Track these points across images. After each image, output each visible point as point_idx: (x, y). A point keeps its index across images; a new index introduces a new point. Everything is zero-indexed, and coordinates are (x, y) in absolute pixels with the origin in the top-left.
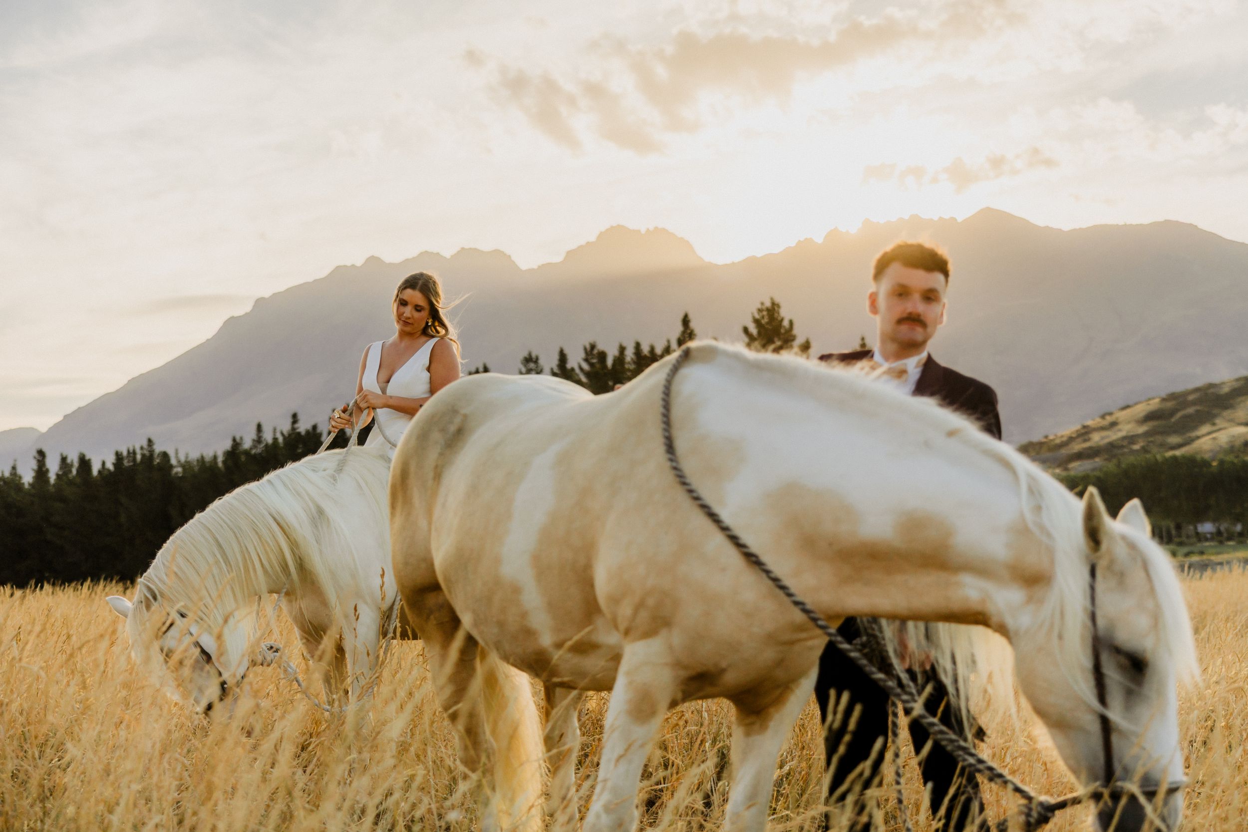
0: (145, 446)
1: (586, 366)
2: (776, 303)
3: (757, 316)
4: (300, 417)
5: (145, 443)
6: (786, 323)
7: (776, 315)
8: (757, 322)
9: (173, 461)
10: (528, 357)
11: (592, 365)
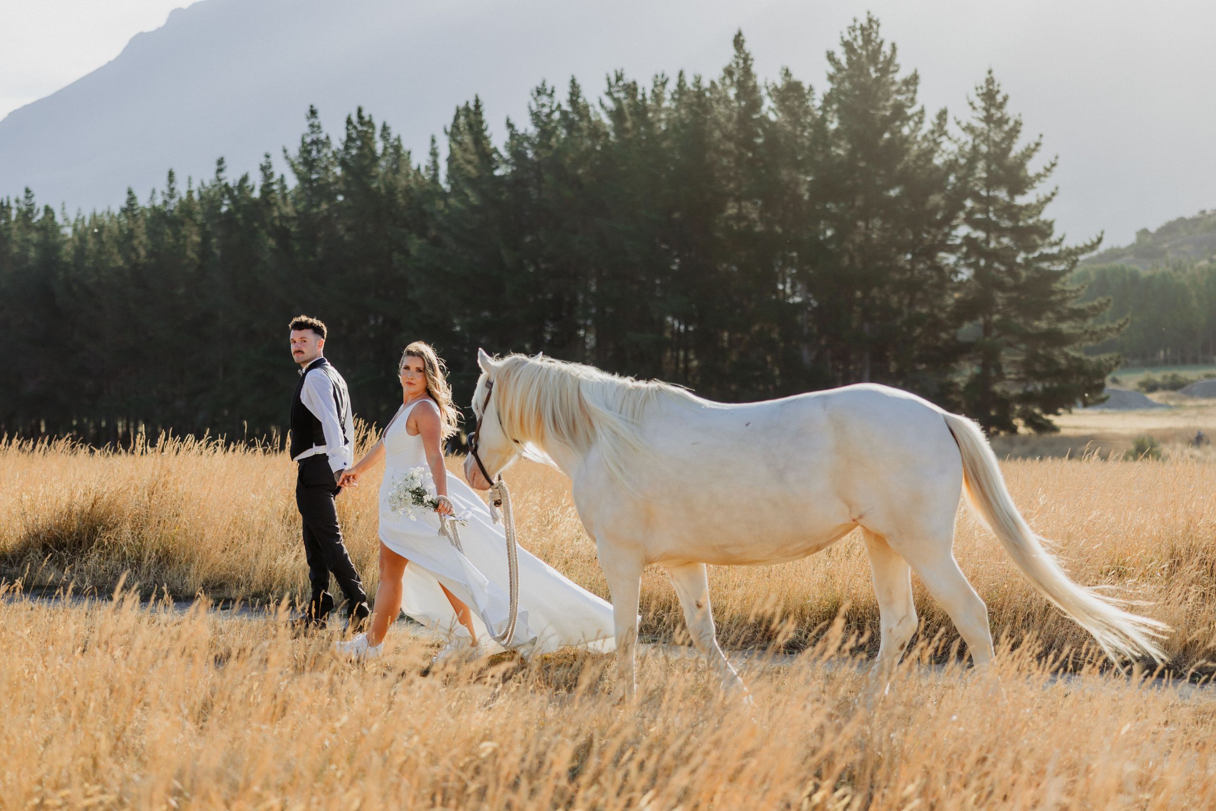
0: (22, 197)
1: (609, 103)
2: (875, 19)
3: (847, 37)
4: (227, 162)
5: (22, 196)
6: (886, 49)
7: (874, 35)
8: (848, 46)
9: (59, 219)
10: (540, 86)
11: (617, 101)
